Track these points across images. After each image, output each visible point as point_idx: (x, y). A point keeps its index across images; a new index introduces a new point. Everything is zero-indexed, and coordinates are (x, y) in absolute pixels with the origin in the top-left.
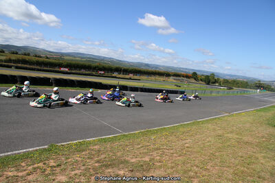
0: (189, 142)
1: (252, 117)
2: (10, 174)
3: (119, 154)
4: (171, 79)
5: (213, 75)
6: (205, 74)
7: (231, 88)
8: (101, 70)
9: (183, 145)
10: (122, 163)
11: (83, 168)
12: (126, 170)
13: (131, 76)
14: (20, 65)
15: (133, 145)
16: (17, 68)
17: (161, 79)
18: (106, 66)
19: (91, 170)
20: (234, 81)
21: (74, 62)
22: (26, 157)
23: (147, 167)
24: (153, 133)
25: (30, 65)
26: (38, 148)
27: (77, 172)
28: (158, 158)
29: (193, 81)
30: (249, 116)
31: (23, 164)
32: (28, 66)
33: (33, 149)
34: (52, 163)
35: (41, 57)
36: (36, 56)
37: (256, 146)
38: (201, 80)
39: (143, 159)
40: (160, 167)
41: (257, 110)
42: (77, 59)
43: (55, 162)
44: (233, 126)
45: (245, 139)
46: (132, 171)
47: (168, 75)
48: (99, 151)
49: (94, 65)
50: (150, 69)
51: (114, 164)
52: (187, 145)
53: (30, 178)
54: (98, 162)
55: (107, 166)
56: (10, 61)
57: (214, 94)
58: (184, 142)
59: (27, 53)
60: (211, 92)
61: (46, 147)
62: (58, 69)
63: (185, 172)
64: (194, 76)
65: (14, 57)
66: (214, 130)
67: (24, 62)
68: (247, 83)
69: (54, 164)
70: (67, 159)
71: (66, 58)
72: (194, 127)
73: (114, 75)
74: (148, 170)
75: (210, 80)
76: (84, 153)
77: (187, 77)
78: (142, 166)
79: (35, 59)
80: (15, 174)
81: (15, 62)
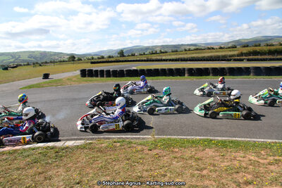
14: (251, 57)
16: (248, 60)
22: (265, 146)
25: (261, 55)
32: (259, 57)
36: (268, 45)
56: (242, 54)
59: (257, 44)
65: (245, 50)
67: (255, 53)
79: (266, 48)
81: (247, 54)
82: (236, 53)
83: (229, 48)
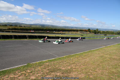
0: (88, 59)
1: (116, 47)
2: (12, 76)
3: (57, 66)
4: (79, 32)
5: (97, 29)
6: (94, 29)
7: (106, 35)
8: (48, 31)
9: (85, 61)
10: (58, 70)
11: (42, 73)
12: (60, 73)
13: (61, 32)
14: (14, 31)
15: (63, 62)
16: (12, 32)
17: (74, 32)
18: (50, 29)
19: (45, 74)
20: (107, 32)
21: (36, 28)
23: (69, 71)
24: (72, 56)
26: (22, 65)
27: (39, 74)
28: (74, 67)
29: (89, 33)
30: (115, 47)
31: (17, 72)
32: (17, 31)
33: (20, 66)
34: (29, 71)
35: (22, 27)
36: (20, 26)
37: (119, 60)
38: (92, 32)
39: (68, 68)
40: (75, 71)
41: (119, 44)
42: (38, 26)
43: (30, 71)
44: (107, 52)
45: (113, 57)
46: (63, 73)
47: (77, 31)
48: (48, 65)
49: (45, 28)
50: (69, 29)
51: (55, 71)
52: (87, 61)
53: (20, 78)
54: (48, 70)
55: (52, 72)
56: (9, 29)
57: (98, 38)
58: (85, 60)
59: (16, 25)
60: (97, 37)
61: (26, 64)
62: (30, 31)
63: (86, 73)
64: (89, 30)
65: (11, 27)
66: (99, 54)
67: (15, 29)
68: (113, 32)
69: (29, 72)
70: (35, 69)
71: (32, 26)
72: (90, 53)
73: (53, 32)
74: (70, 73)
75: (96, 32)
76: (42, 66)
77: (86, 31)
78: (67, 71)
79: (19, 28)
80: (14, 76)
81: (12, 29)
82: (7, 28)
83: (3, 25)
